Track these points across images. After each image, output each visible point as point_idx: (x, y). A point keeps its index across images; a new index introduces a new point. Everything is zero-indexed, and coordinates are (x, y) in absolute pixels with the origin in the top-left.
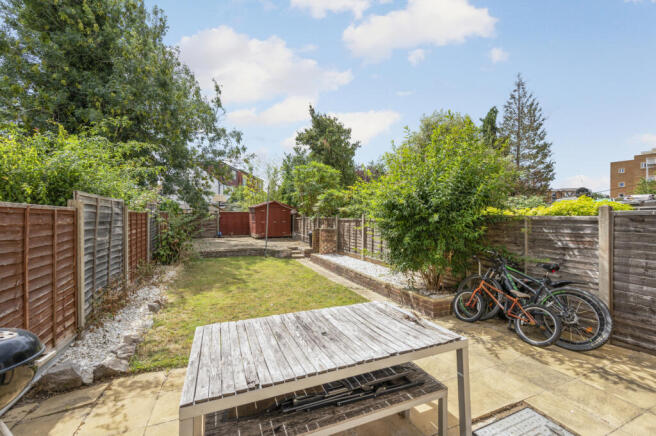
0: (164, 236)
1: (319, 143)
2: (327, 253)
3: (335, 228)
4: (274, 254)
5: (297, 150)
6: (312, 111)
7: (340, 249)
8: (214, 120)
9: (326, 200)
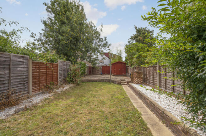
0: (69, 73)
1: (138, 39)
2: (138, 83)
3: (142, 71)
4: (114, 82)
5: (129, 42)
6: (136, 27)
7: (144, 81)
8: (100, 35)
9: (138, 57)
